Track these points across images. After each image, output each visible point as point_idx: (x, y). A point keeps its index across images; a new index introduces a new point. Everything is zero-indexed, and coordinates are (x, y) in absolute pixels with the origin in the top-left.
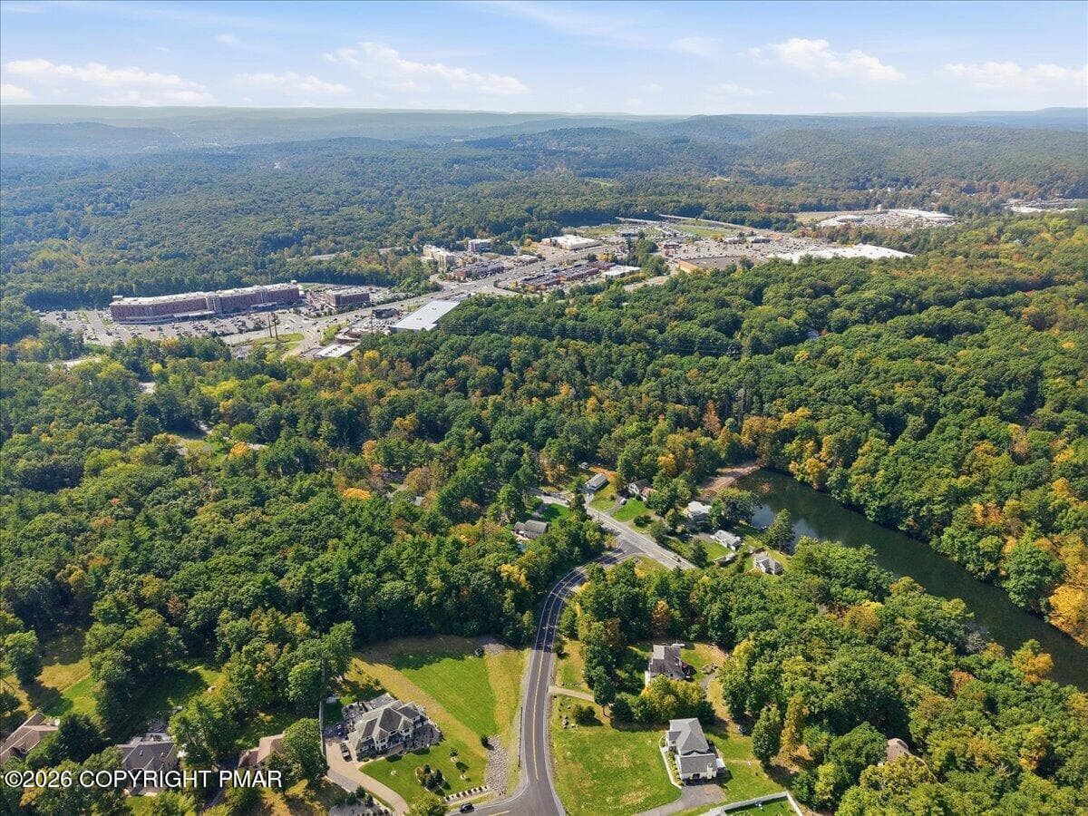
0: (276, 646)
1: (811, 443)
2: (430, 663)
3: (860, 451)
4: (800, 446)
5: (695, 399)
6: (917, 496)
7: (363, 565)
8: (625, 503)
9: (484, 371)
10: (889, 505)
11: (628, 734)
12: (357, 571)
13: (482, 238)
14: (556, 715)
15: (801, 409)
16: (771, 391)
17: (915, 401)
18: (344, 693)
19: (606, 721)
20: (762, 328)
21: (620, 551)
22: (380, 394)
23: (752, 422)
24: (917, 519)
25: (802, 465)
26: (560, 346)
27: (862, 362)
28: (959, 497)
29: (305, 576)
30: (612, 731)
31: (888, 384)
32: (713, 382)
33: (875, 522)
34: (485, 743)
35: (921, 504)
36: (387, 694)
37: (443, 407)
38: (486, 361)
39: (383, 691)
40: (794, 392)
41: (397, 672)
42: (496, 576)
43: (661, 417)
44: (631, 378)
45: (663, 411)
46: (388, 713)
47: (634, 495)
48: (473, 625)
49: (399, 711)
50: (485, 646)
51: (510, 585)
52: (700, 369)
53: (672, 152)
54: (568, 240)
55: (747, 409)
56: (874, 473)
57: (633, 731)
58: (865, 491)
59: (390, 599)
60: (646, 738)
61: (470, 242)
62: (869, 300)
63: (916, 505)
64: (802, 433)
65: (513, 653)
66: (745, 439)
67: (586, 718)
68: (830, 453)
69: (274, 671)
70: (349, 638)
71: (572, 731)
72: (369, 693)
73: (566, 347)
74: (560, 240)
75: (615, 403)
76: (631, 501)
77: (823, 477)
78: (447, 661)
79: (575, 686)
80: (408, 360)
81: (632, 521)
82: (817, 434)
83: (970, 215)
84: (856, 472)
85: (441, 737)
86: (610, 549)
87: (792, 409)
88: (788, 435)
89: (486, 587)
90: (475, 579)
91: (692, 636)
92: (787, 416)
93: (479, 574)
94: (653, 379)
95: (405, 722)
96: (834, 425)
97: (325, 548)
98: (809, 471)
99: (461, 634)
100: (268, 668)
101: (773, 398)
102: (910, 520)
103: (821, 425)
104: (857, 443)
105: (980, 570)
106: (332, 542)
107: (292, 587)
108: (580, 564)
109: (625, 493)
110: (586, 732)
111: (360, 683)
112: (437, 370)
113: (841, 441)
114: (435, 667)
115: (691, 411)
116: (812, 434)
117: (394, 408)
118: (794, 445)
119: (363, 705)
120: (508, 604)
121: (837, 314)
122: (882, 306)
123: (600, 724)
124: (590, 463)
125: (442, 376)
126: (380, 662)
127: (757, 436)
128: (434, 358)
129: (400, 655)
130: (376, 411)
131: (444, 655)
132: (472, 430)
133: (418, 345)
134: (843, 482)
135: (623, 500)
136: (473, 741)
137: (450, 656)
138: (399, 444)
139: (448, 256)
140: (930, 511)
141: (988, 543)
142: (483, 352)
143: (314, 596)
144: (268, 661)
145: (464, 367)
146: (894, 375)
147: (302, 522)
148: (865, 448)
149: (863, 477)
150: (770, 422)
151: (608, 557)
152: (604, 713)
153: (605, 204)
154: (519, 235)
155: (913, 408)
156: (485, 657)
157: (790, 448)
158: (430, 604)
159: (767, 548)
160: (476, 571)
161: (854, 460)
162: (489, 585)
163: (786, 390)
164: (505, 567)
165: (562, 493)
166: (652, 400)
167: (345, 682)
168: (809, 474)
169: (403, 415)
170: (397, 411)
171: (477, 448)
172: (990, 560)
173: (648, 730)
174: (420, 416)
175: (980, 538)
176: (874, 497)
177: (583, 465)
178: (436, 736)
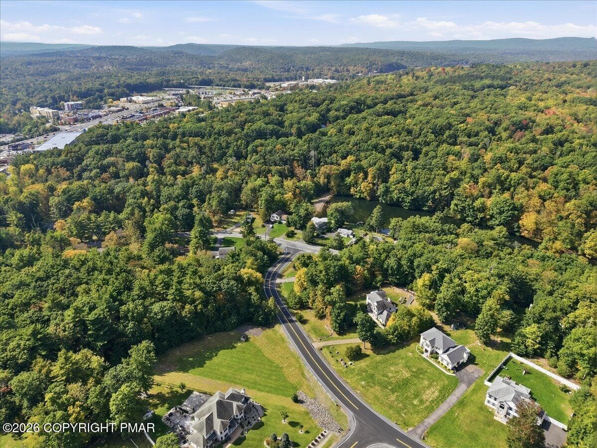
0: (80, 384)
1: (362, 174)
2: (210, 358)
3: (390, 173)
4: (355, 178)
5: (285, 162)
6: (432, 188)
7: (124, 297)
8: (273, 227)
9: (130, 165)
10: (418, 197)
11: (391, 354)
12: (122, 303)
13: (73, 101)
14: (332, 361)
15: (349, 156)
16: (328, 150)
17: (405, 143)
18: (156, 406)
19: (369, 352)
20: (299, 123)
21: (288, 253)
22: (52, 189)
23: (324, 169)
24: (434, 200)
25: (359, 188)
26: (182, 142)
27: (367, 129)
28: (455, 183)
29: (74, 318)
30: (379, 358)
31: (385, 139)
32: (293, 150)
33: (409, 209)
34: (296, 400)
35: (434, 192)
36: (195, 393)
37: (111, 191)
38: (129, 158)
39: (190, 392)
40: (342, 149)
41: (186, 374)
42: (239, 279)
43: (269, 175)
44: (239, 156)
45: (270, 171)
46: (220, 404)
47: (275, 222)
48: (234, 319)
49: (227, 399)
50: (247, 333)
51: (250, 283)
52: (282, 144)
53: (176, 58)
54: (138, 98)
55: (318, 163)
56: (404, 182)
57: (394, 352)
58: (402, 193)
59: (163, 317)
60: (406, 352)
61: (65, 104)
62: (346, 105)
63: (432, 193)
64: (355, 170)
65: (269, 332)
66: (322, 180)
67: (356, 355)
68: (374, 177)
69: (88, 408)
70: (152, 354)
71: (352, 367)
72: (177, 398)
73: (187, 142)
74: (134, 98)
75: (236, 172)
76: (276, 225)
77: (373, 193)
78: (221, 352)
79: (328, 337)
80: (62, 166)
81: (284, 235)
82: (364, 168)
83: (347, 79)
84: (393, 184)
85: (264, 409)
86: (281, 254)
87: (344, 158)
88: (346, 173)
89: (235, 288)
90: (224, 285)
91: (378, 285)
92: (343, 162)
93: (225, 281)
94: (254, 154)
95: (238, 406)
96: (372, 162)
97: (76, 295)
98: (364, 190)
99: (224, 330)
100: (81, 406)
101: (331, 154)
102: (430, 203)
103: (364, 163)
104: (388, 169)
105: (475, 219)
106: (80, 289)
107: (64, 331)
108: (269, 267)
109: (268, 222)
110: (362, 364)
111: (164, 392)
112: (91, 170)
113: (379, 169)
114: (215, 360)
115: (286, 169)
116: (360, 169)
117: (70, 196)
118: (352, 177)
119: (179, 408)
120: (255, 297)
121: (332, 113)
122: (352, 108)
123: (368, 356)
124: (236, 210)
125: (97, 173)
126: (168, 372)
127: (328, 177)
128: (85, 162)
129: (180, 360)
130: (53, 201)
131: (217, 349)
132: (146, 199)
133: (67, 154)
134: (387, 191)
135: (271, 226)
136: (288, 403)
137: (223, 348)
138: (89, 219)
139: (53, 112)
140: (440, 194)
141: (477, 203)
142: (124, 153)
143: (90, 332)
144: (78, 400)
145: (113, 164)
146: (387, 133)
147: (40, 279)
148: (393, 170)
149: (398, 185)
150: (334, 167)
151: (284, 258)
152: (366, 347)
153: (151, 80)
154: (101, 98)
155: (403, 147)
156: (251, 340)
157: (349, 180)
158: (196, 312)
159: (368, 233)
160: (222, 279)
161: (389, 178)
162: (237, 286)
163: (336, 148)
164: (243, 271)
165: (227, 230)
166: (260, 165)
167: (150, 396)
168: (363, 193)
169: (79, 199)
170: (71, 198)
171: (156, 210)
172: (480, 212)
173: (403, 347)
174: (94, 199)
175: (473, 201)
176: (407, 195)
177: (232, 212)
178: (260, 409)
